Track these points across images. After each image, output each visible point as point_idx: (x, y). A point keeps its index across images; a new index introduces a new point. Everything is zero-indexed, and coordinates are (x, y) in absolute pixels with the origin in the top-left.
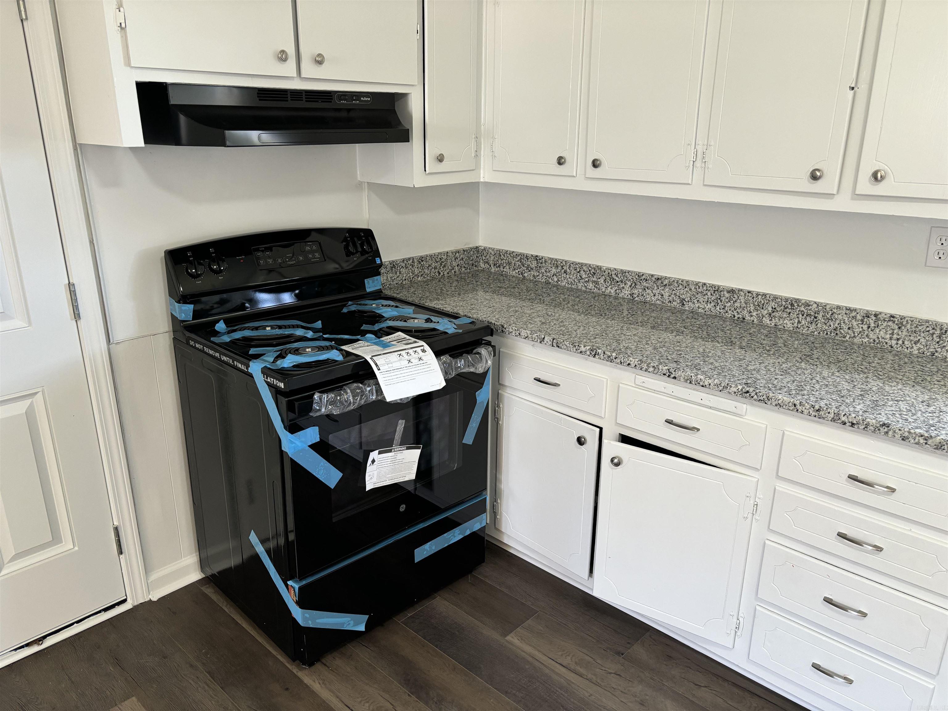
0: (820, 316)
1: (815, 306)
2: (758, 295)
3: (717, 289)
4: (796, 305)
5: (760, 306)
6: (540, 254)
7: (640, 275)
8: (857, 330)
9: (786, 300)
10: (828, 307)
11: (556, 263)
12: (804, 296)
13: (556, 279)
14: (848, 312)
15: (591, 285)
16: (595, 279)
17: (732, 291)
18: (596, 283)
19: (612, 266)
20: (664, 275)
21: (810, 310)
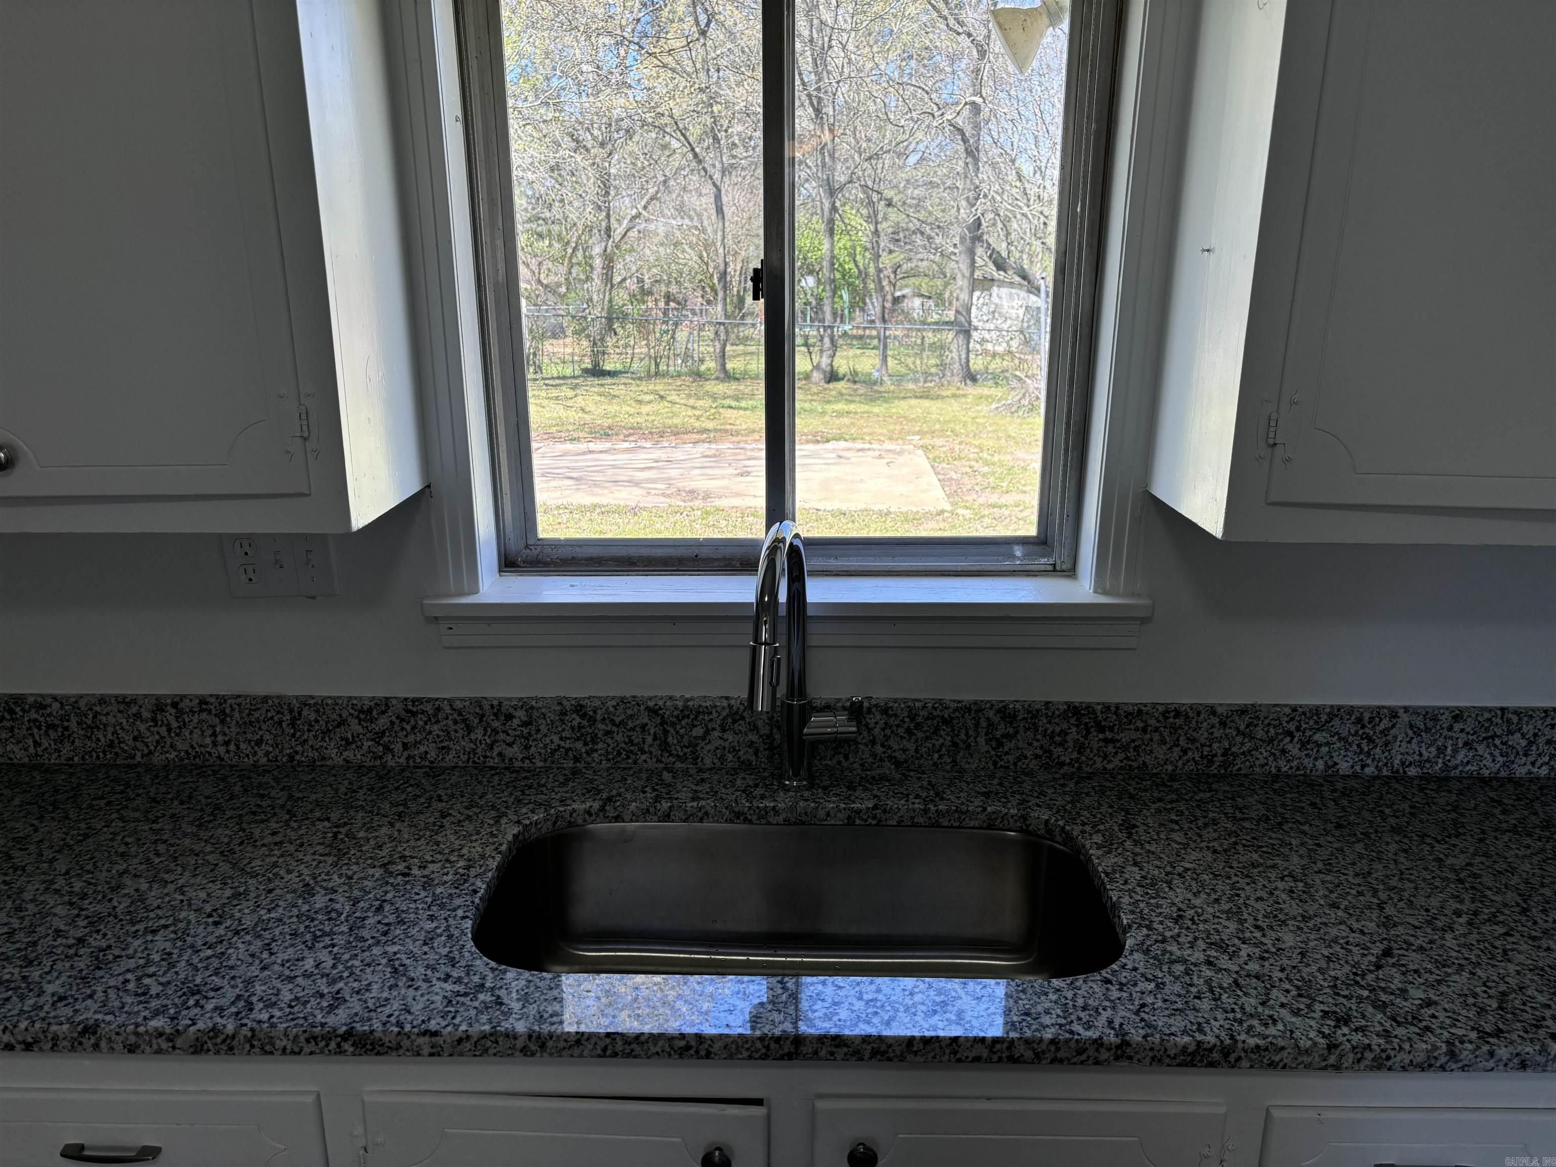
1: (56, 705)
4: (18, 709)
10: (82, 703)
14: (122, 707)
21: (50, 715)
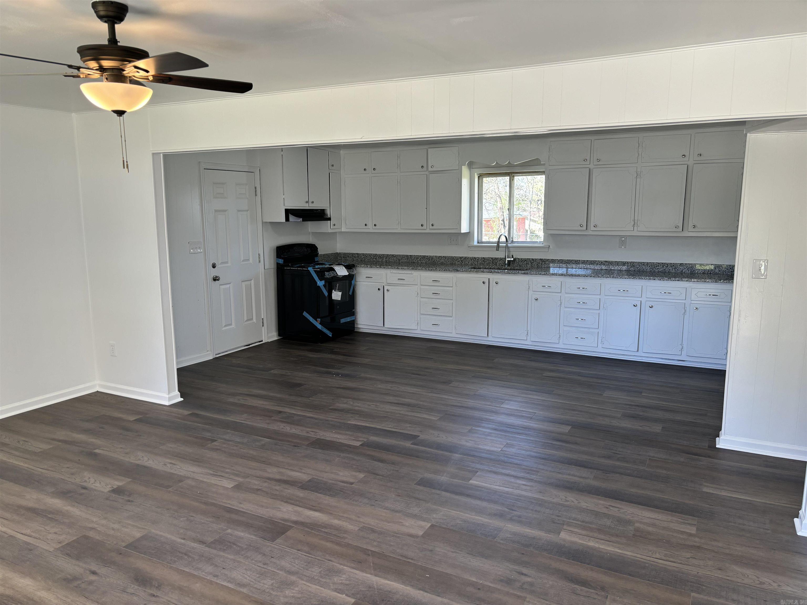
0: (430, 259)
2: (416, 256)
3: (407, 256)
4: (425, 257)
5: (417, 258)
6: (358, 253)
7: (388, 255)
8: (438, 261)
9: (423, 256)
11: (363, 254)
12: (426, 255)
13: (364, 259)
14: (435, 257)
15: (374, 259)
16: (375, 257)
17: (411, 256)
18: (376, 258)
19: (380, 253)
20: (394, 254)
21: (427, 257)
